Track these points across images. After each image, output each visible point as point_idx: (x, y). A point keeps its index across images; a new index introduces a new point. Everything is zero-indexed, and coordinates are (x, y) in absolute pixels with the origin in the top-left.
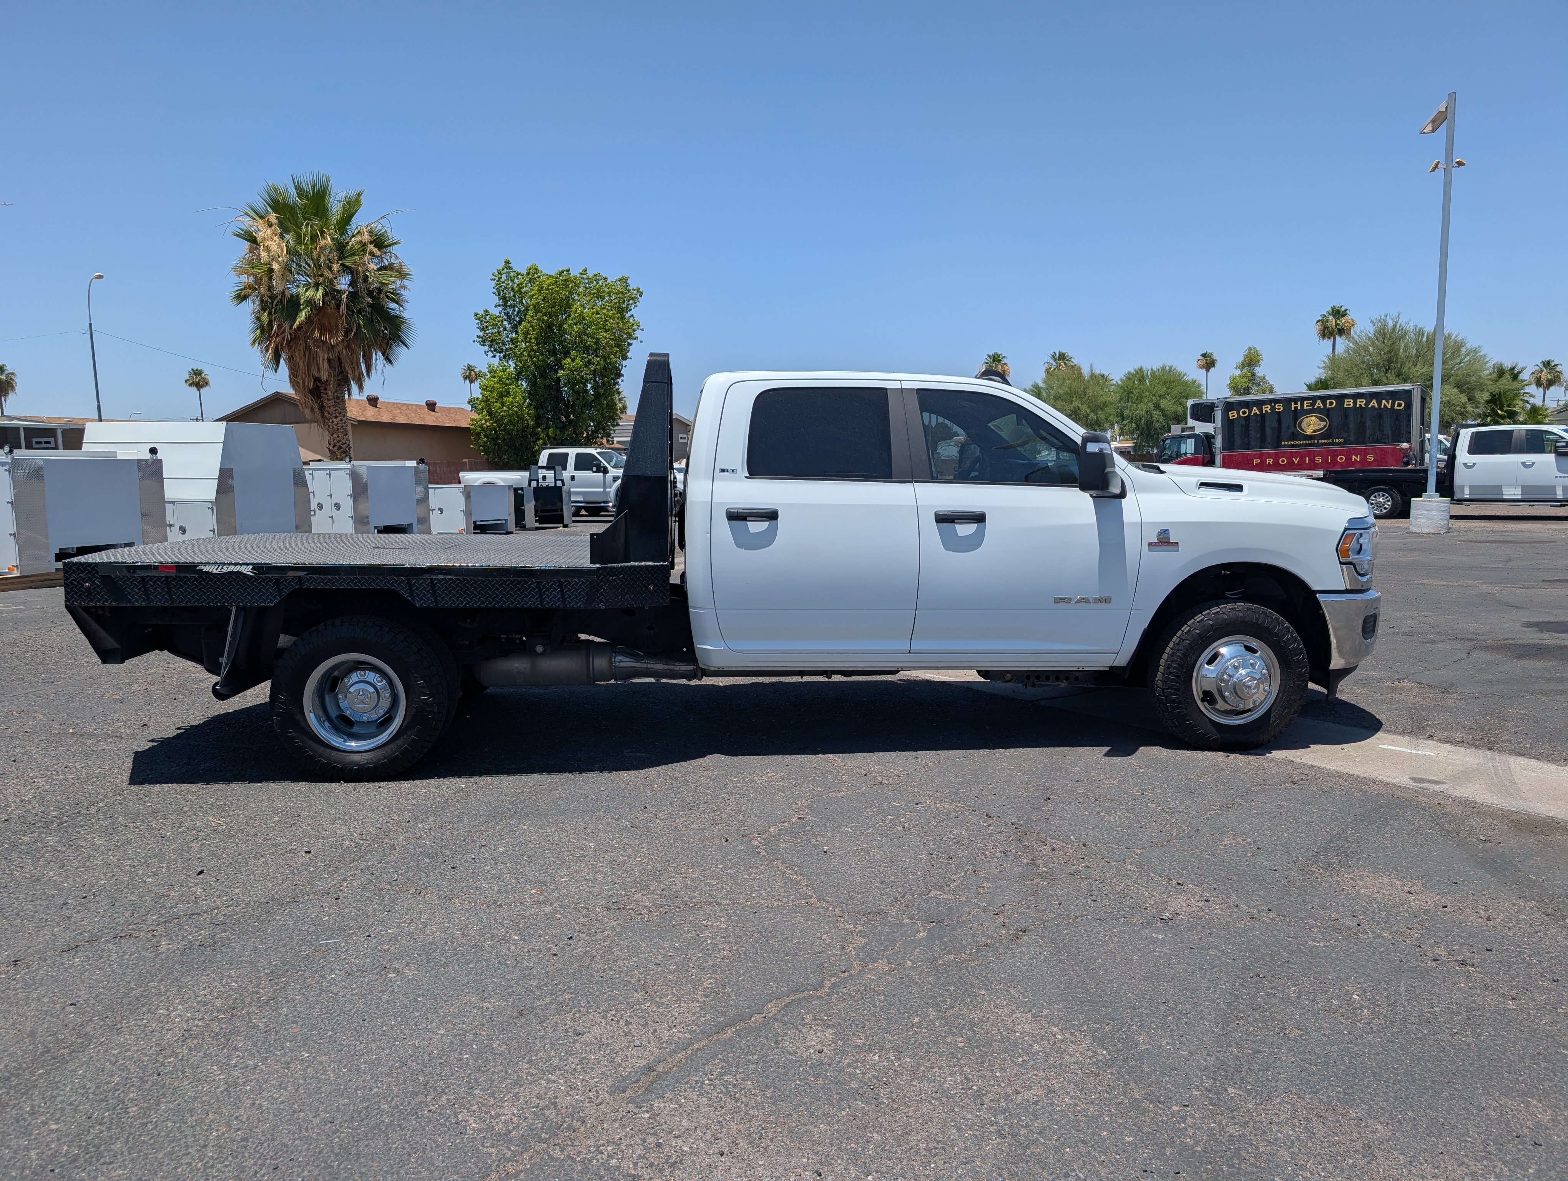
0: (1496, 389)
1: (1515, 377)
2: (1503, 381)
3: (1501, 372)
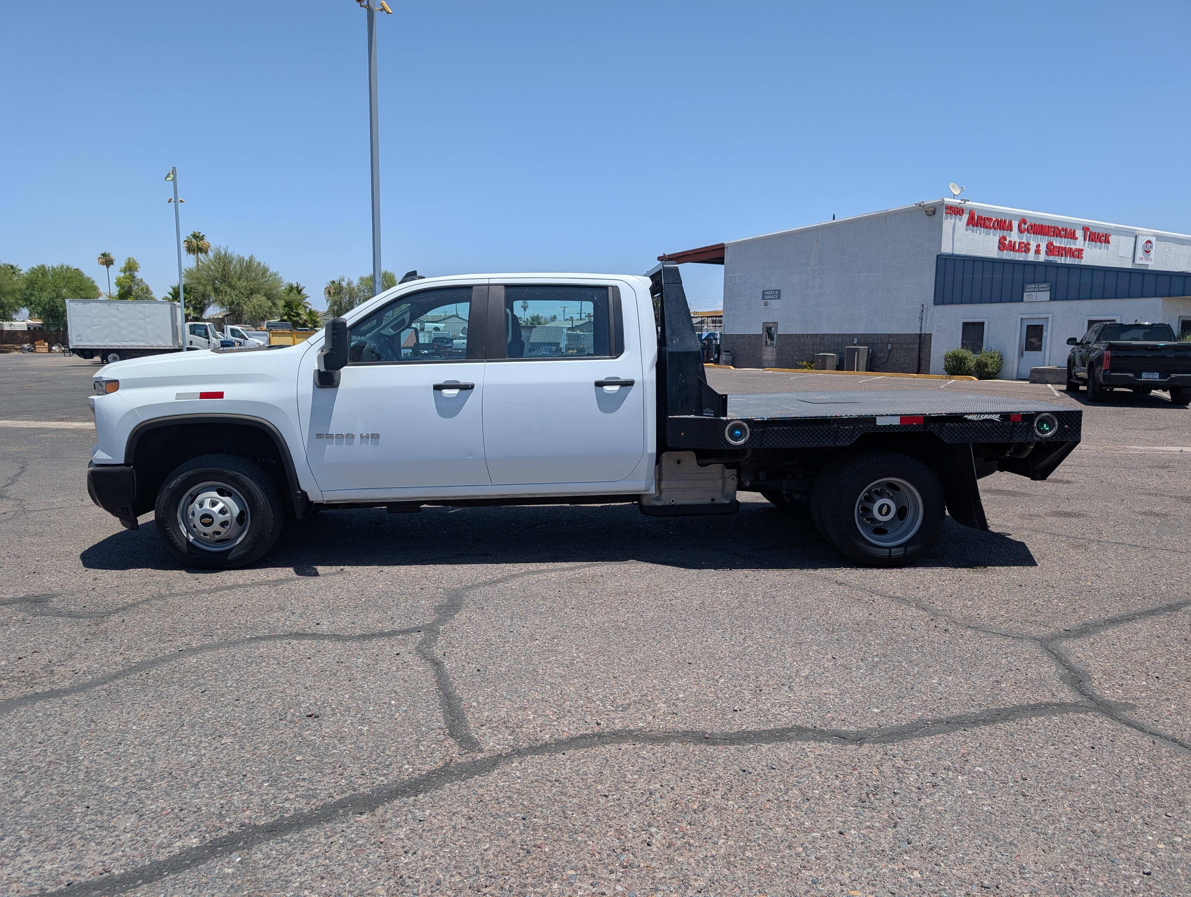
0: (287, 298)
1: (299, 292)
2: (292, 294)
3: (291, 289)
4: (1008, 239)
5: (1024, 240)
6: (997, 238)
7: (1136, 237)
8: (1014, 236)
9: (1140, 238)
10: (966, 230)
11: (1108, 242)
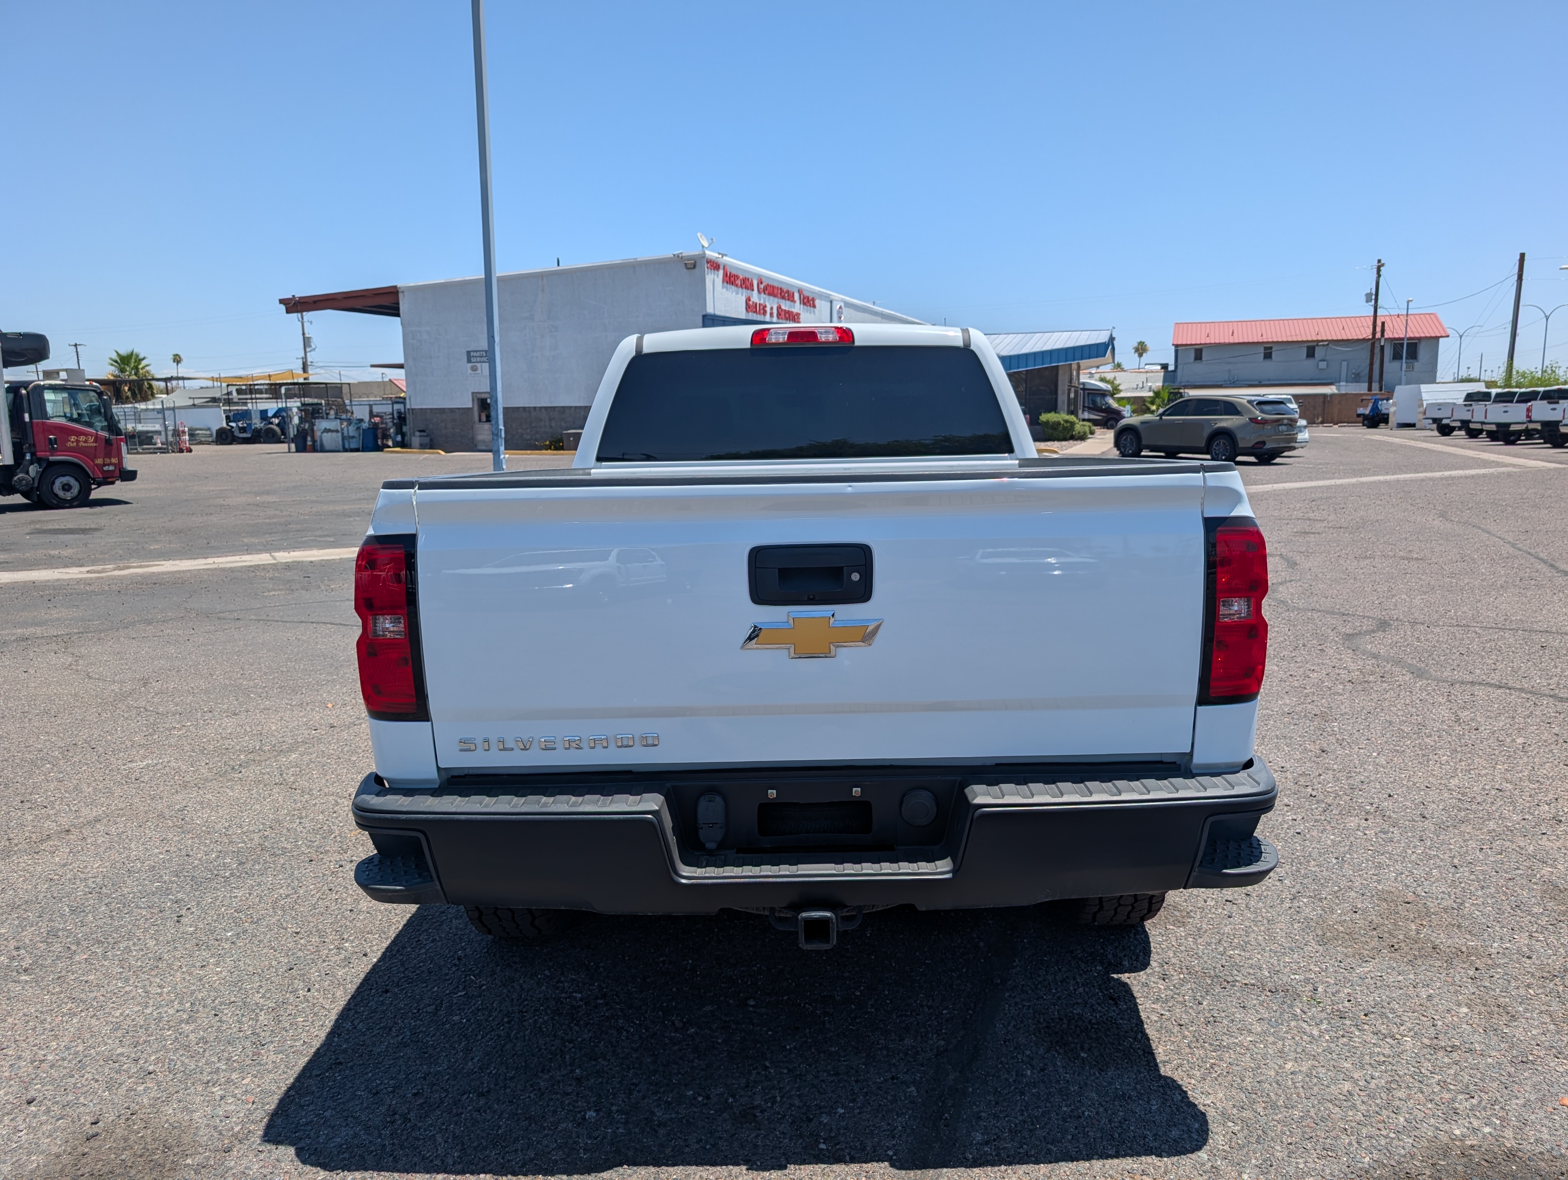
4: (752, 300)
5: (762, 302)
6: (743, 299)
7: (831, 302)
8: (756, 298)
9: (834, 303)
10: (723, 288)
11: (814, 306)
